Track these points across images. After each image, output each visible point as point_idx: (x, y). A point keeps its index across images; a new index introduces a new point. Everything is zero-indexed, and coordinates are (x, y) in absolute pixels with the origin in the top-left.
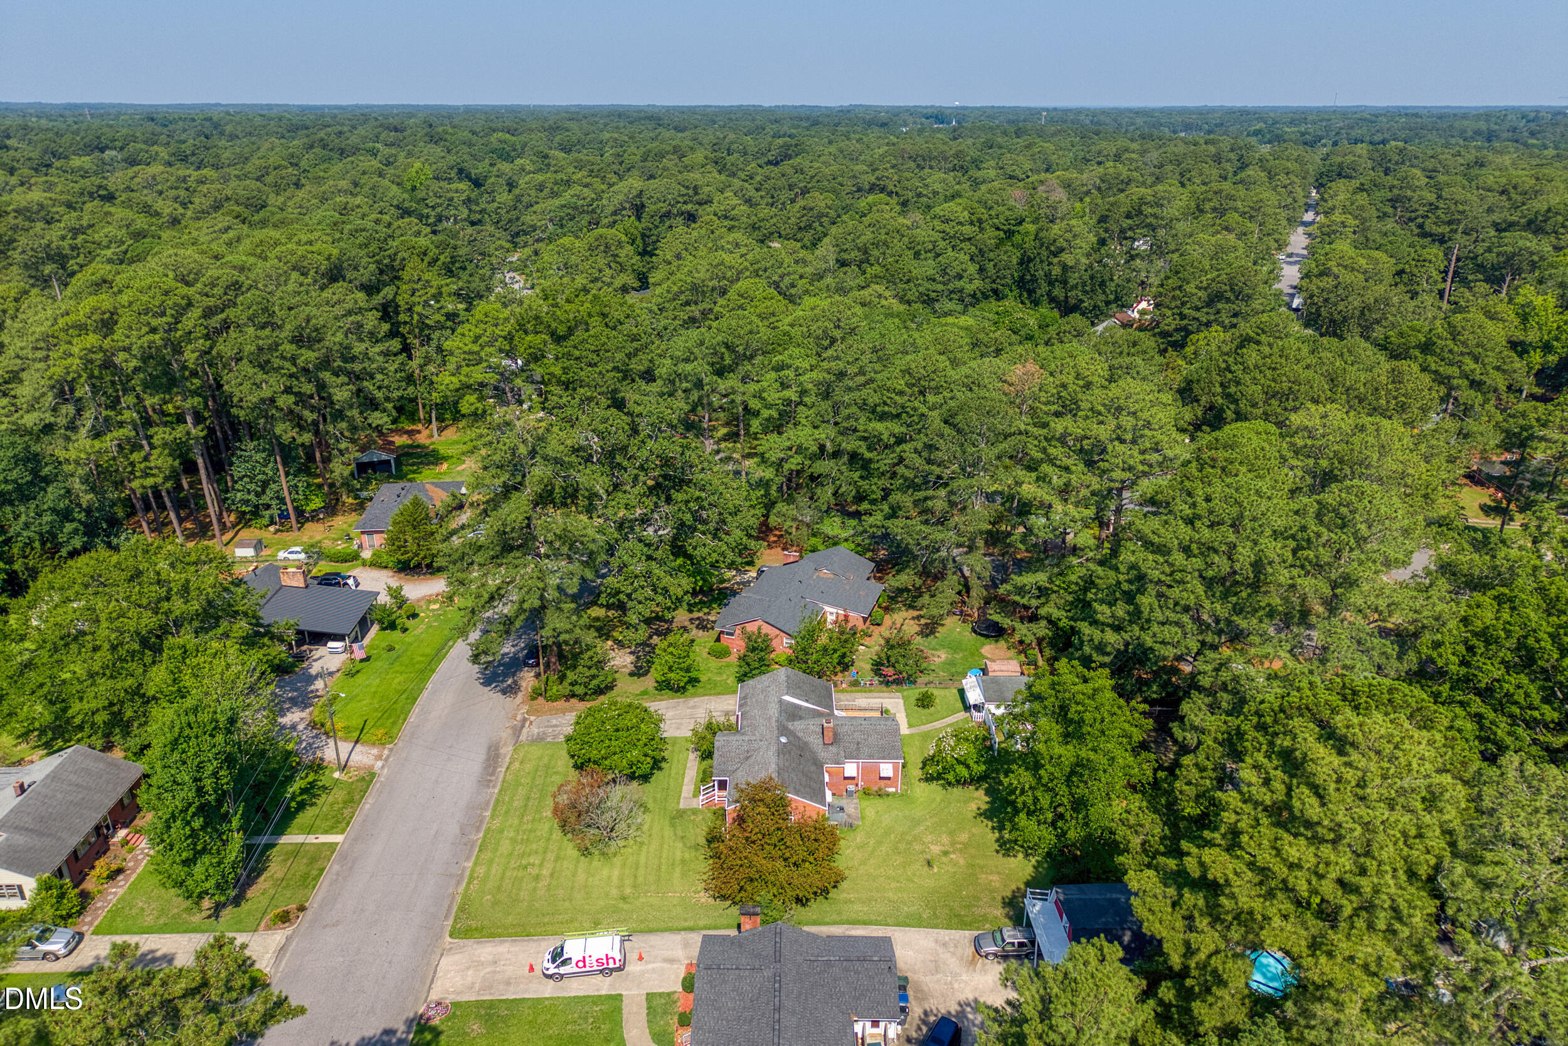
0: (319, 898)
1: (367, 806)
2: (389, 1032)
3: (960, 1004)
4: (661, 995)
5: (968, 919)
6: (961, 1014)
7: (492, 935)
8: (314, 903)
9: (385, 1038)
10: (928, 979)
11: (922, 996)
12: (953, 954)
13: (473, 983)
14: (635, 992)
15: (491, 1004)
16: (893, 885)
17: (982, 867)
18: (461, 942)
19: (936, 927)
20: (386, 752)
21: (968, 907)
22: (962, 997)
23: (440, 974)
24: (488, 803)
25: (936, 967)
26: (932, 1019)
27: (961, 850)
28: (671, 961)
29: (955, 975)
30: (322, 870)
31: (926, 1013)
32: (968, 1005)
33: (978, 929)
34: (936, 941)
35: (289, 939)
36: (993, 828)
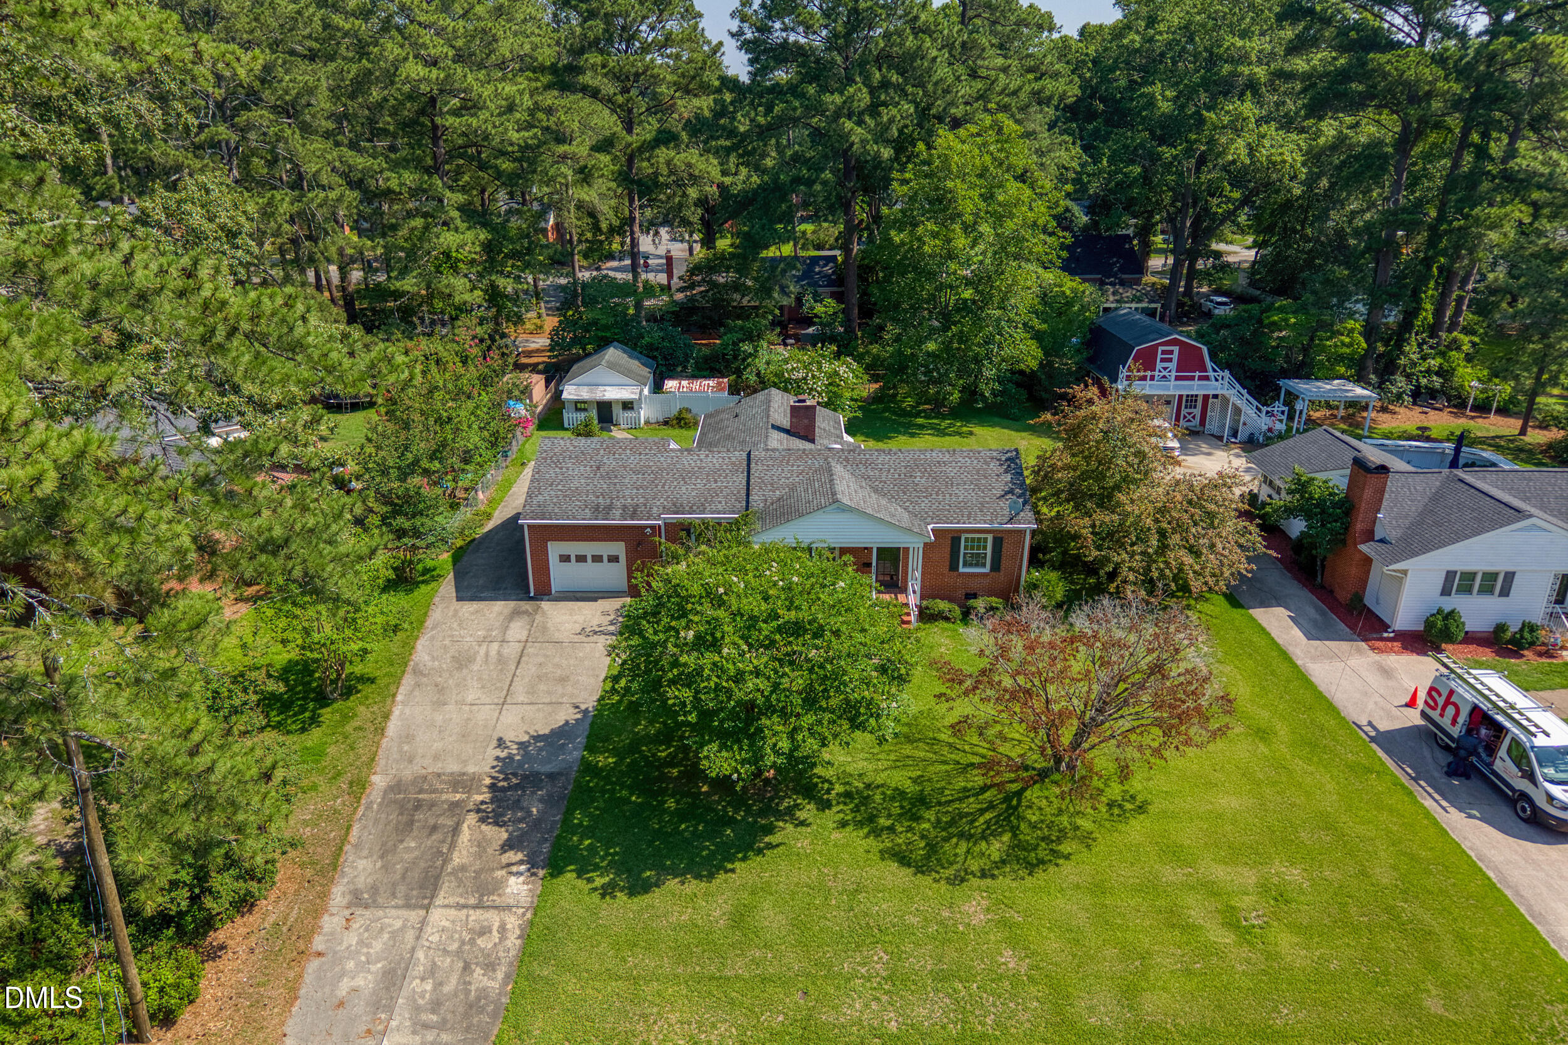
28: (1385, 671)
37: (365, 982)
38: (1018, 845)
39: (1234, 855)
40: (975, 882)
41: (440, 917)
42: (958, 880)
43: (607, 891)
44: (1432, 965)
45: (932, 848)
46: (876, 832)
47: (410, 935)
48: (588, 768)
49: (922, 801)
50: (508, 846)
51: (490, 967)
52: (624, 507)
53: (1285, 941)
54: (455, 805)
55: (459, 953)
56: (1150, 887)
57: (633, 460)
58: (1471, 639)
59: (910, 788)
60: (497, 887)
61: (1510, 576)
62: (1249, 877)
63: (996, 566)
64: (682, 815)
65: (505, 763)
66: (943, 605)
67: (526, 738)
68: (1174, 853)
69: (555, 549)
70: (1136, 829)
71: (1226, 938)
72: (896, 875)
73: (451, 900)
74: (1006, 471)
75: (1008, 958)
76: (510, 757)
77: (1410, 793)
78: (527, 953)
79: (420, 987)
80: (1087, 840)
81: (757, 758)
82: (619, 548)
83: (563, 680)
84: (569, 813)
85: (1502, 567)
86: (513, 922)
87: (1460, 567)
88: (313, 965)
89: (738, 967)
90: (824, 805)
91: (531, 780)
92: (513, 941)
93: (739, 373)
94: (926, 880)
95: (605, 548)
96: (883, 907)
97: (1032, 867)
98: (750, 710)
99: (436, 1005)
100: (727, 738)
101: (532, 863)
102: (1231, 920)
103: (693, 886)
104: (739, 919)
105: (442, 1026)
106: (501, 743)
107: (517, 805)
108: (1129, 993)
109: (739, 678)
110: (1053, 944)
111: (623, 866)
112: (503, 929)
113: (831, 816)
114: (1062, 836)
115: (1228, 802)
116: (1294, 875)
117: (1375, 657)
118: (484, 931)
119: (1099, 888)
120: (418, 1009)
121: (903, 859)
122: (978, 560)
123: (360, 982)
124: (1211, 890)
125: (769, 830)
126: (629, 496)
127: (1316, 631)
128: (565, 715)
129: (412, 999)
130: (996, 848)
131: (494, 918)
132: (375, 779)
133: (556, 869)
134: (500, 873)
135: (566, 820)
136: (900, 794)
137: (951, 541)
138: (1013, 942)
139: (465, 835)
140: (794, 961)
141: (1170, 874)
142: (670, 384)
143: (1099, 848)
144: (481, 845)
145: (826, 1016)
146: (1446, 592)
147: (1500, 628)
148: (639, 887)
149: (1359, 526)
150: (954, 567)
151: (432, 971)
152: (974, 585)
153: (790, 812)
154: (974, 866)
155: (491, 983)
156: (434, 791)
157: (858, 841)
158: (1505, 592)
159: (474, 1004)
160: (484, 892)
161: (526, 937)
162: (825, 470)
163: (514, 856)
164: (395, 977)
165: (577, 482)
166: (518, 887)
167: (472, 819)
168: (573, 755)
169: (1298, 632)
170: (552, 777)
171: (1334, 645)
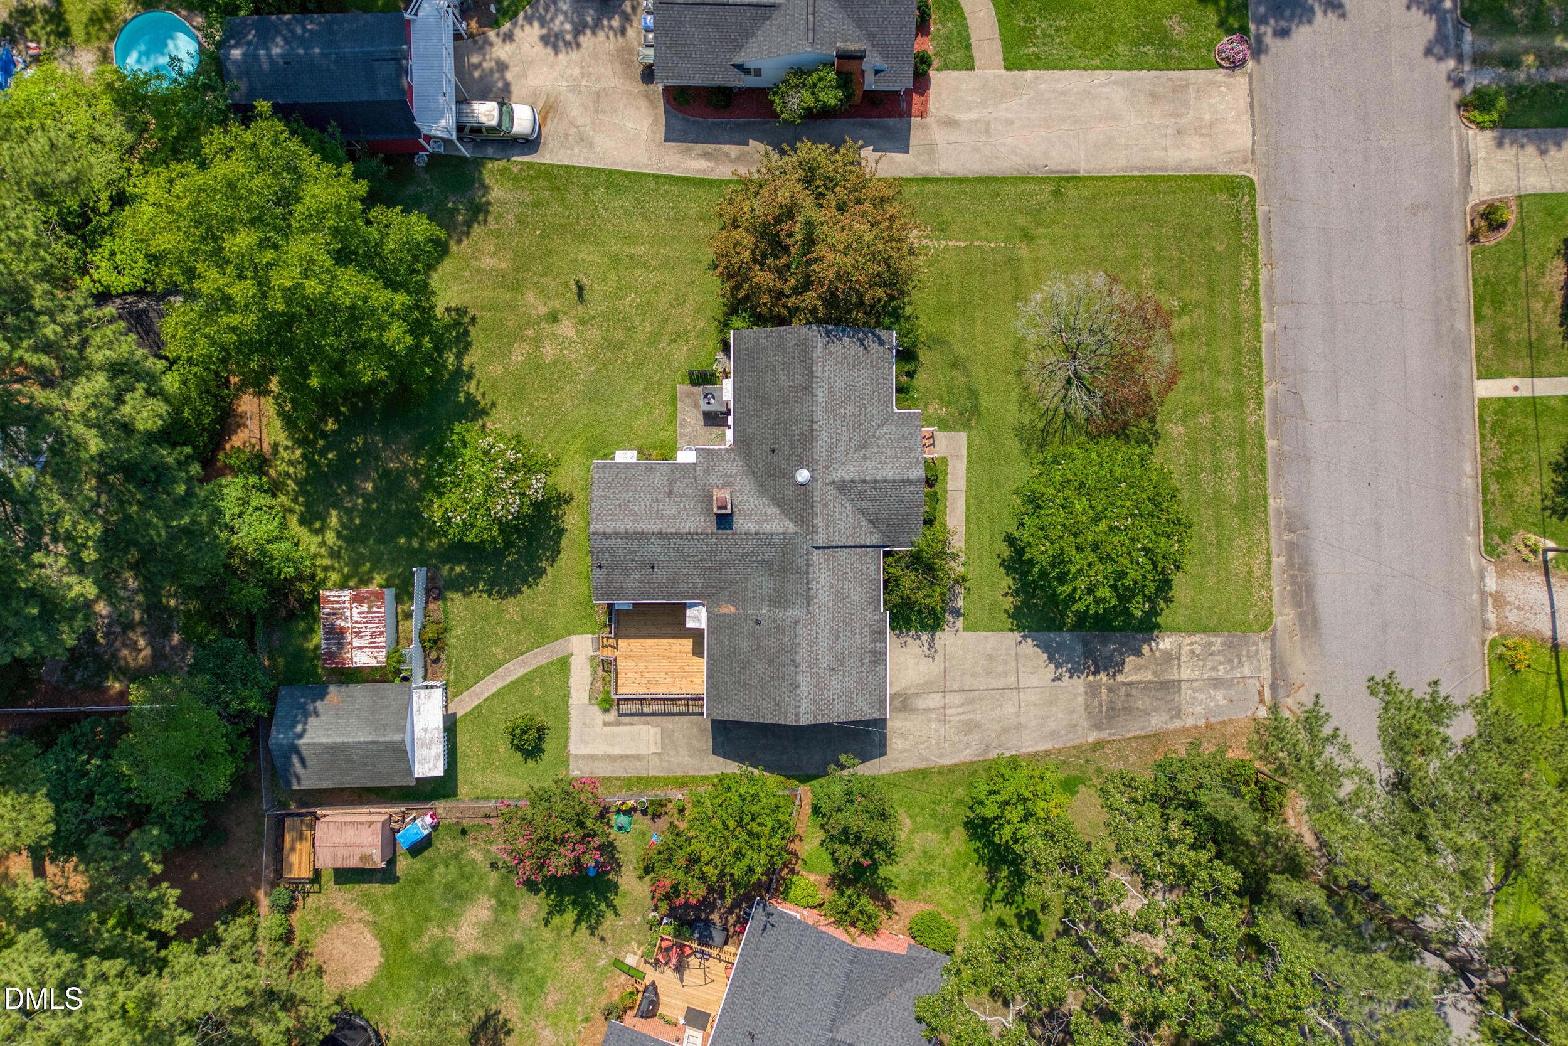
0: (1459, 263)
1: (1468, 468)
2: (1283, 33)
3: (578, 45)
4: (956, 68)
5: (541, 182)
6: (579, 29)
7: (1197, 179)
8: (1461, 255)
9: (1283, 24)
10: (611, 83)
11: (624, 57)
12: (572, 124)
13: (1198, 98)
14: (989, 73)
15: (1165, 63)
16: (640, 250)
17: (502, 285)
18: (1233, 171)
19: (590, 171)
20: (1492, 618)
21: (537, 204)
22: (574, 55)
23: (1246, 118)
24: (1278, 467)
25: (598, 100)
26: (616, 23)
27: (529, 324)
28: (949, 123)
29: (575, 88)
30: (1479, 318)
31: (623, 32)
32: (568, 44)
33: (530, 165)
34: (591, 145)
35: (1467, 187)
36: (469, 377)
37: (1220, 696)
40: (1158, 426)
41: (1182, 676)
42: (1156, 433)
43: (1169, 601)
47: (1195, 684)
48: (1077, 627)
50: (1138, 653)
51: (1211, 644)
52: (874, 641)
54: (1110, 690)
55: (1204, 660)
57: (823, 643)
60: (1166, 654)
65: (1073, 672)
67: (1052, 666)
73: (1175, 671)
74: (840, 340)
76: (1069, 671)
78: (1204, 630)
79: (1221, 672)
83: (991, 658)
84: (1114, 630)
86: (1187, 640)
88: (1213, 720)
91: (1089, 654)
92: (1197, 638)
94: (1158, 446)
99: (1230, 661)
101: (1150, 640)
105: (1239, 656)
106: (1059, 678)
107: (1110, 658)
112: (1191, 644)
117: (931, 120)
118: (1192, 652)
120: (1232, 668)
123: (1220, 697)
127: (896, 143)
128: (1029, 648)
129: (1228, 672)
131: (1185, 650)
132: (1091, 740)
133: (1158, 626)
134: (1157, 654)
135: (1121, 630)
139: (1133, 678)
144: (1138, 668)
145: (1234, 500)
151: (1214, 669)
154: (1146, 426)
155: (1218, 642)
156: (1100, 705)
159: (1229, 645)
160: (1169, 658)
161: (1195, 632)
162: (844, 487)
163: (1146, 649)
164: (1217, 683)
165: (849, 682)
166: (1166, 643)
167: (1120, 678)
168: (1067, 637)
169: (899, 157)
170: (1085, 644)
171: (916, 137)
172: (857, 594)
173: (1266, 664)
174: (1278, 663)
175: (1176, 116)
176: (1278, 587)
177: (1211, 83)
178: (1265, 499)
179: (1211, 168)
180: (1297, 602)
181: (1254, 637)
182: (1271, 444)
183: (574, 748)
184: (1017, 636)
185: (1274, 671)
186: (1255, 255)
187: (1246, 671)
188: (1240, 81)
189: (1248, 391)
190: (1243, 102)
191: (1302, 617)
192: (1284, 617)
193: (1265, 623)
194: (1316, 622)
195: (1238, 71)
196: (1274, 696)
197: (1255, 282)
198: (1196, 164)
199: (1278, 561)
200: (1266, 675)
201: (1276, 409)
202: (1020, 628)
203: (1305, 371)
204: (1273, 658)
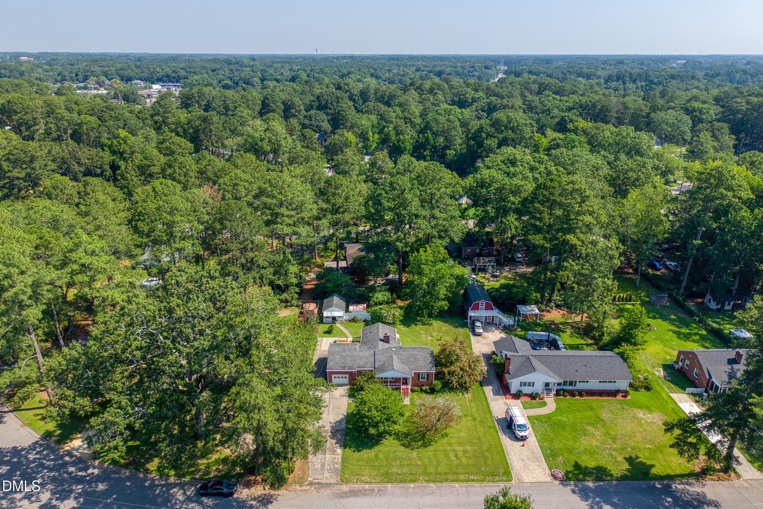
2: (574, 492)
4: (523, 406)
7: (507, 464)
9: (577, 492)
13: (536, 465)
18: (514, 475)
23: (535, 480)
28: (507, 404)
37: (319, 466)
38: (424, 443)
39: (460, 444)
40: (415, 449)
41: (327, 456)
42: (413, 449)
43: (354, 451)
44: (485, 463)
45: (409, 443)
46: (400, 441)
47: (324, 459)
48: (347, 428)
49: (408, 434)
50: (336, 443)
51: (337, 464)
52: (348, 367)
53: (464, 460)
54: (325, 436)
55: (332, 462)
56: (445, 451)
58: (525, 395)
59: (406, 432)
60: (335, 451)
61: (533, 383)
62: (462, 448)
63: (428, 379)
64: (365, 438)
65: (332, 427)
66: (416, 388)
67: (335, 422)
68: (450, 444)
69: (333, 376)
70: (445, 440)
71: (454, 459)
72: (402, 448)
73: (329, 454)
74: (430, 357)
75: (419, 462)
77: (497, 432)
78: (343, 462)
79: (327, 467)
80: (436, 442)
81: (378, 430)
82: (347, 376)
83: (339, 408)
84: (345, 437)
85: (532, 381)
86: (339, 457)
87: (523, 381)
88: (310, 464)
89: (376, 464)
90: (391, 435)
91: (338, 431)
92: (340, 460)
93: (369, 301)
94: (407, 449)
95: (344, 376)
96: (399, 454)
97: (425, 447)
98: (377, 423)
99: (330, 470)
100: (374, 426)
101: (341, 446)
102: (456, 456)
103: (368, 451)
104: (376, 456)
105: (332, 473)
106: (331, 423)
107: (336, 436)
108: (437, 467)
109: (375, 417)
110: (426, 460)
111: (355, 447)
113: (392, 437)
114: (432, 441)
115: (463, 434)
116: (469, 448)
117: (505, 400)
118: (335, 459)
119: (436, 451)
120: (328, 470)
121: (403, 445)
122: (424, 378)
124: (454, 451)
125: (381, 440)
126: (349, 364)
127: (496, 393)
128: (341, 417)
130: (420, 443)
131: (336, 456)
133: (345, 448)
134: (336, 449)
135: (345, 439)
136: (404, 433)
137: (418, 375)
138: (420, 460)
139: (329, 441)
140: (385, 463)
141: (448, 448)
142: (351, 308)
143: (438, 443)
144: (331, 443)
146: (521, 386)
147: (532, 393)
148: (359, 451)
149: (506, 370)
150: (419, 379)
151: (328, 465)
152: (423, 383)
153: (384, 437)
154: (416, 447)
155: (338, 466)
157: (396, 442)
158: (533, 386)
159: (336, 470)
160: (334, 452)
161: (342, 459)
162: (391, 357)
163: (337, 445)
164: (323, 466)
165: (338, 360)
166: (339, 451)
167: (329, 438)
168: (344, 426)
169: (492, 393)
170: (341, 430)
171: (498, 397)
172: (362, 363)
173: (328, 481)
174: (328, 485)
175: (528, 458)
176: (356, 486)
177: (544, 469)
178: (391, 482)
179: (512, 469)
180: (350, 492)
181: (339, 477)
182: (412, 486)
183: (324, 338)
184: (345, 414)
185: (325, 484)
186: (484, 480)
187: (326, 474)
188: (549, 479)
189: (432, 477)
190: (540, 480)
191: (345, 493)
192: (345, 488)
193: (344, 481)
194: (343, 497)
195: (552, 478)
196: (315, 483)
197: (473, 480)
198: (513, 464)
199: (367, 486)
200: (324, 481)
201: (425, 487)
202: (348, 415)
203: (441, 496)
204: (330, 484)
